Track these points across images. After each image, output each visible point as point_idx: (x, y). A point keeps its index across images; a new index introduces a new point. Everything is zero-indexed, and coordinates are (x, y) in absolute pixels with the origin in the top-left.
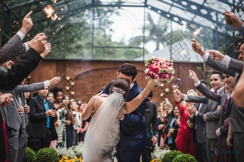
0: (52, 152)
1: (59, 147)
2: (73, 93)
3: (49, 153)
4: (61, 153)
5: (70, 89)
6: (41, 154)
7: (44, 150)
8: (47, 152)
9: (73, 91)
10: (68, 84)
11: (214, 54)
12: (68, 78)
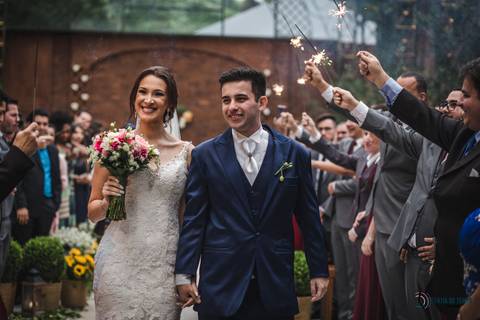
0: (53, 245)
1: (63, 228)
2: (85, 97)
3: (46, 246)
4: (67, 240)
5: (80, 89)
6: (33, 249)
7: (38, 241)
8: (43, 246)
9: (85, 92)
10: (76, 79)
11: (340, 96)
12: (76, 68)
